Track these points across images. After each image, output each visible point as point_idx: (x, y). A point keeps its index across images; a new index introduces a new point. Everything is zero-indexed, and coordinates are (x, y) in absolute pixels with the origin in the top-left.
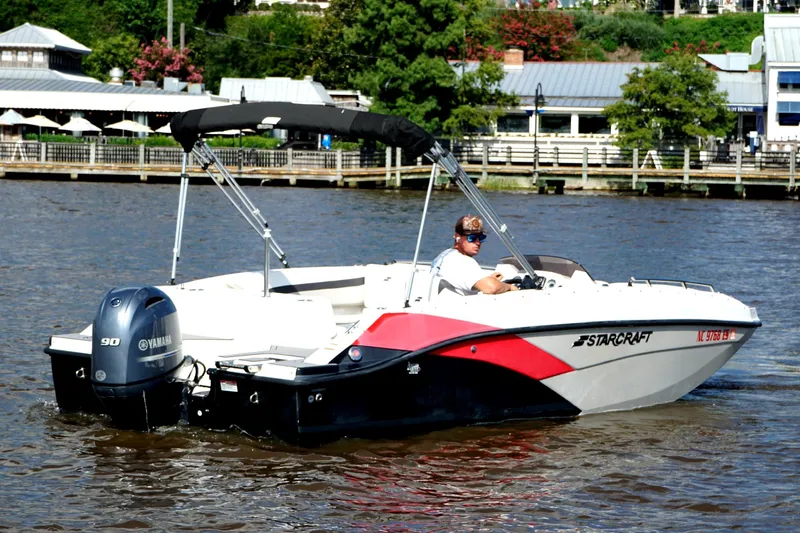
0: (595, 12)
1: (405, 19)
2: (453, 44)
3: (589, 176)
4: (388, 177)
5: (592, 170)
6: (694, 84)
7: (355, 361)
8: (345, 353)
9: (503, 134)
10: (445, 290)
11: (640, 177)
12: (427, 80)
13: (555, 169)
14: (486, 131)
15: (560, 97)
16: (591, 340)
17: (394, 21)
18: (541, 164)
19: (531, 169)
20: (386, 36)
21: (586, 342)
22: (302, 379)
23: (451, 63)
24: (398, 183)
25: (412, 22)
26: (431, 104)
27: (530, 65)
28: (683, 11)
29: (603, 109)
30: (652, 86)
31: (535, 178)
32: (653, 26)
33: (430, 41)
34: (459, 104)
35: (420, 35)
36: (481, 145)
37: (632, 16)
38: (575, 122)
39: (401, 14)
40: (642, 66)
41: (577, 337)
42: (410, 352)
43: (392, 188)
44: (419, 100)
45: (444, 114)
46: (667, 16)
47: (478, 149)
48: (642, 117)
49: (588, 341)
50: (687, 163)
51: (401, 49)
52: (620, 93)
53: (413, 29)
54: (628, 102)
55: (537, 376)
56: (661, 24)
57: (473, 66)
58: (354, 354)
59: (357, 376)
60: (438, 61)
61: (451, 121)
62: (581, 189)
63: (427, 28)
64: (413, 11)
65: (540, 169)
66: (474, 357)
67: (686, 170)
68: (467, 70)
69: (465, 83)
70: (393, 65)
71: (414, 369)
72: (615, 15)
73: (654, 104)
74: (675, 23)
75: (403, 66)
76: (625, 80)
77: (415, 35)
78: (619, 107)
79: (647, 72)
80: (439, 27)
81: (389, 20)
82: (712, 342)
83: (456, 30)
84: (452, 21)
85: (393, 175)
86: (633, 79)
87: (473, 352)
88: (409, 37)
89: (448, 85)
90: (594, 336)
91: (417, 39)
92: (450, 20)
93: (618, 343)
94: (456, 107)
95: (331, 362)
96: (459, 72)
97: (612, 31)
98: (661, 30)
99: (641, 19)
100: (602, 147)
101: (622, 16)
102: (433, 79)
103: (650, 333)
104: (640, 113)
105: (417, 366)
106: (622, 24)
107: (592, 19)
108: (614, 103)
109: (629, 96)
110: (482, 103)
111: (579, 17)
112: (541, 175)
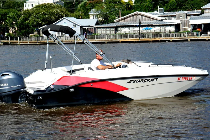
7: (52, 89)
8: (49, 87)
10: (89, 70)
16: (134, 81)
21: (132, 82)
22: (35, 93)
41: (128, 80)
42: (70, 86)
49: (133, 81)
55: (115, 91)
58: (52, 87)
59: (52, 92)
66: (92, 87)
71: (72, 90)
82: (185, 80)
87: (92, 85)
90: (135, 80)
93: (144, 82)
95: (45, 89)
103: (157, 79)
105: (73, 89)
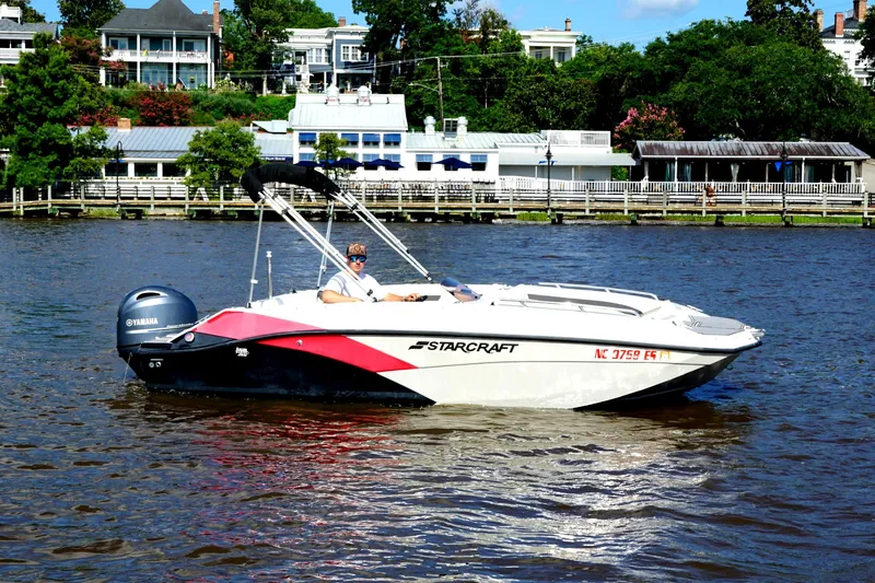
0: (209, 92)
1: (32, 97)
2: (68, 114)
3: (155, 206)
4: (14, 209)
5: (158, 202)
6: (238, 141)
7: (188, 342)
8: (183, 336)
9: (110, 177)
11: (190, 206)
12: (50, 140)
13: (135, 201)
14: (97, 176)
15: (153, 151)
16: (431, 345)
17: (25, 98)
18: (123, 198)
19: (115, 201)
20: (20, 109)
21: (425, 346)
22: (142, 351)
23: (69, 127)
24: (22, 213)
25: (39, 98)
26: (52, 157)
27: (136, 129)
28: (269, 92)
29: (175, 160)
30: (209, 143)
31: (117, 209)
32: (249, 102)
33: (52, 113)
34: (74, 157)
35: (45, 108)
36: (93, 185)
37: (234, 96)
38: (160, 168)
39: (30, 94)
40: (203, 129)
42: (236, 339)
43: (18, 216)
44: (45, 154)
45: (64, 163)
46: (258, 95)
47: (92, 188)
48: (203, 165)
49: (428, 346)
50: (222, 196)
51: (31, 118)
52: (188, 149)
53: (39, 103)
54: (193, 154)
55: (373, 369)
56: (254, 101)
57: (85, 130)
58: (188, 338)
60: (59, 127)
61: (68, 169)
62: (164, 215)
63: (50, 103)
64: (39, 92)
65: (120, 201)
66: (300, 349)
67: (222, 202)
68: (81, 133)
69: (78, 142)
70: (25, 129)
71: (243, 352)
72: (222, 94)
73: (210, 155)
74: (264, 100)
75: (33, 130)
76: (191, 139)
77: (41, 108)
78: (186, 158)
79: (206, 134)
80: (59, 103)
81: (22, 98)
82: (624, 360)
83: (70, 105)
84: (68, 98)
85: (18, 207)
86: (197, 138)
87: (299, 345)
88: (37, 110)
89: (65, 143)
90: (437, 343)
91: (43, 111)
92: (66, 96)
93: (469, 350)
94: (72, 159)
95: (172, 341)
96: (74, 134)
97: (220, 105)
98: (255, 106)
99: (240, 97)
100: (178, 186)
101: (227, 95)
102: (53, 139)
103: (513, 345)
104: (203, 161)
105: (245, 350)
106: (227, 100)
107: (206, 97)
108: (184, 155)
109: (194, 150)
110: (92, 156)
111: (197, 96)
112: (122, 205)
